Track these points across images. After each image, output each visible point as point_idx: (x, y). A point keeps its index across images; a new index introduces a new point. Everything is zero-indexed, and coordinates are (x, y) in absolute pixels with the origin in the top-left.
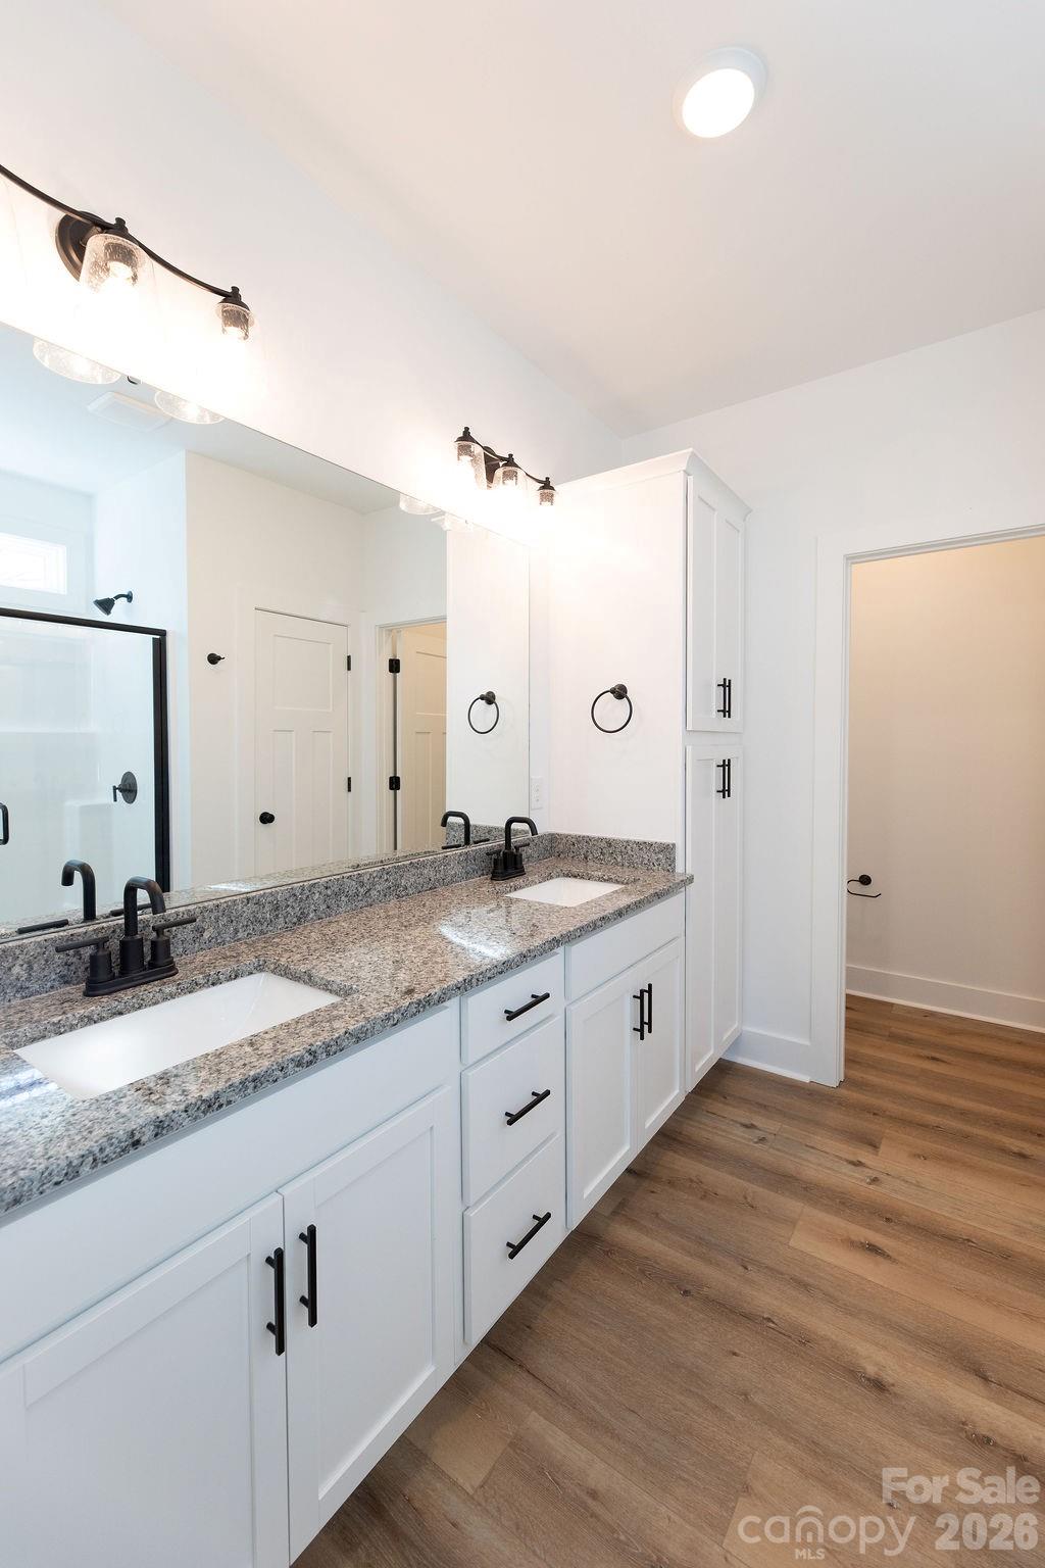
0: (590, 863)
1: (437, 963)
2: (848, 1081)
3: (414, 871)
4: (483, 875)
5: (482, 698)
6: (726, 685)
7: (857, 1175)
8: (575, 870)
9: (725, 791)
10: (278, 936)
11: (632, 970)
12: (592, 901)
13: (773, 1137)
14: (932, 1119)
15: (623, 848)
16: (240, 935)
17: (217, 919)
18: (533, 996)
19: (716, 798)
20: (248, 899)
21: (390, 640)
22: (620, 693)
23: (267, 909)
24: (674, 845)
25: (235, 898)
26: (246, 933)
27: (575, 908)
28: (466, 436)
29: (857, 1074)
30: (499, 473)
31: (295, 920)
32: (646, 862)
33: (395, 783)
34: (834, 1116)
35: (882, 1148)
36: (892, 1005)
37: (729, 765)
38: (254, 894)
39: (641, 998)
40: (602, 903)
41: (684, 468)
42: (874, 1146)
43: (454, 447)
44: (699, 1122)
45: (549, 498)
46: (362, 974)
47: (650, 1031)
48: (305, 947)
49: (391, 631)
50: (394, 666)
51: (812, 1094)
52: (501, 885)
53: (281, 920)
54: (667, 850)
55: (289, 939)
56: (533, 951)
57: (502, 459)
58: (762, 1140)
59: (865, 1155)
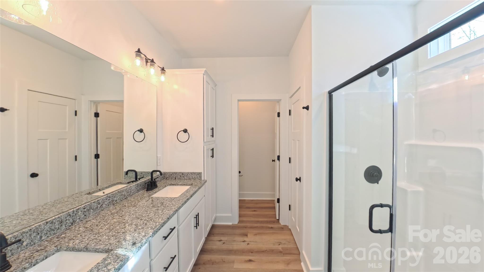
0: (177, 180)
1: (140, 229)
2: (240, 222)
3: (119, 194)
4: (143, 190)
5: (138, 131)
6: (212, 129)
7: (244, 244)
8: (173, 183)
9: (213, 156)
10: (63, 233)
11: (194, 210)
12: (182, 194)
13: (226, 241)
14: (256, 225)
15: (187, 175)
16: (43, 238)
17: (30, 235)
18: (170, 229)
19: (210, 158)
20: (47, 223)
21: (95, 106)
22: (185, 131)
23: (57, 223)
24: (201, 172)
25: (39, 224)
26: (46, 236)
27: (178, 197)
28: (139, 51)
29: (241, 219)
30: (149, 64)
31: (70, 224)
32: (194, 178)
33: (97, 156)
34: (238, 231)
35: (249, 235)
36: (245, 200)
37: (213, 149)
38: (50, 219)
39: (196, 218)
40: (185, 194)
41: (203, 73)
42: (247, 235)
43: (134, 54)
44: (209, 244)
45: (164, 73)
46: (111, 242)
47: (198, 226)
48: (79, 236)
49: (95, 102)
50: (97, 115)
51: (233, 227)
52: (151, 192)
53: (64, 226)
54: (200, 174)
55: (69, 234)
56: (171, 216)
57: (150, 60)
58: (224, 243)
59: (245, 239)
